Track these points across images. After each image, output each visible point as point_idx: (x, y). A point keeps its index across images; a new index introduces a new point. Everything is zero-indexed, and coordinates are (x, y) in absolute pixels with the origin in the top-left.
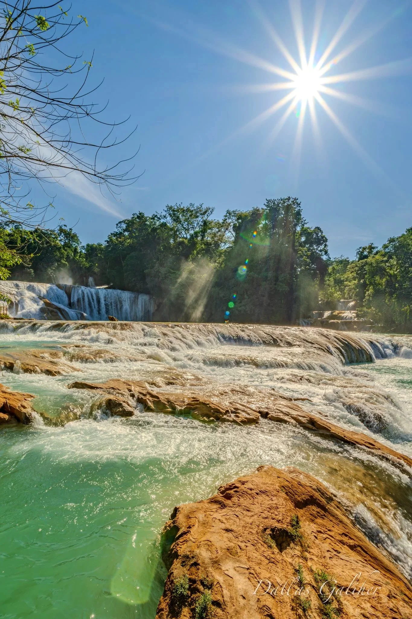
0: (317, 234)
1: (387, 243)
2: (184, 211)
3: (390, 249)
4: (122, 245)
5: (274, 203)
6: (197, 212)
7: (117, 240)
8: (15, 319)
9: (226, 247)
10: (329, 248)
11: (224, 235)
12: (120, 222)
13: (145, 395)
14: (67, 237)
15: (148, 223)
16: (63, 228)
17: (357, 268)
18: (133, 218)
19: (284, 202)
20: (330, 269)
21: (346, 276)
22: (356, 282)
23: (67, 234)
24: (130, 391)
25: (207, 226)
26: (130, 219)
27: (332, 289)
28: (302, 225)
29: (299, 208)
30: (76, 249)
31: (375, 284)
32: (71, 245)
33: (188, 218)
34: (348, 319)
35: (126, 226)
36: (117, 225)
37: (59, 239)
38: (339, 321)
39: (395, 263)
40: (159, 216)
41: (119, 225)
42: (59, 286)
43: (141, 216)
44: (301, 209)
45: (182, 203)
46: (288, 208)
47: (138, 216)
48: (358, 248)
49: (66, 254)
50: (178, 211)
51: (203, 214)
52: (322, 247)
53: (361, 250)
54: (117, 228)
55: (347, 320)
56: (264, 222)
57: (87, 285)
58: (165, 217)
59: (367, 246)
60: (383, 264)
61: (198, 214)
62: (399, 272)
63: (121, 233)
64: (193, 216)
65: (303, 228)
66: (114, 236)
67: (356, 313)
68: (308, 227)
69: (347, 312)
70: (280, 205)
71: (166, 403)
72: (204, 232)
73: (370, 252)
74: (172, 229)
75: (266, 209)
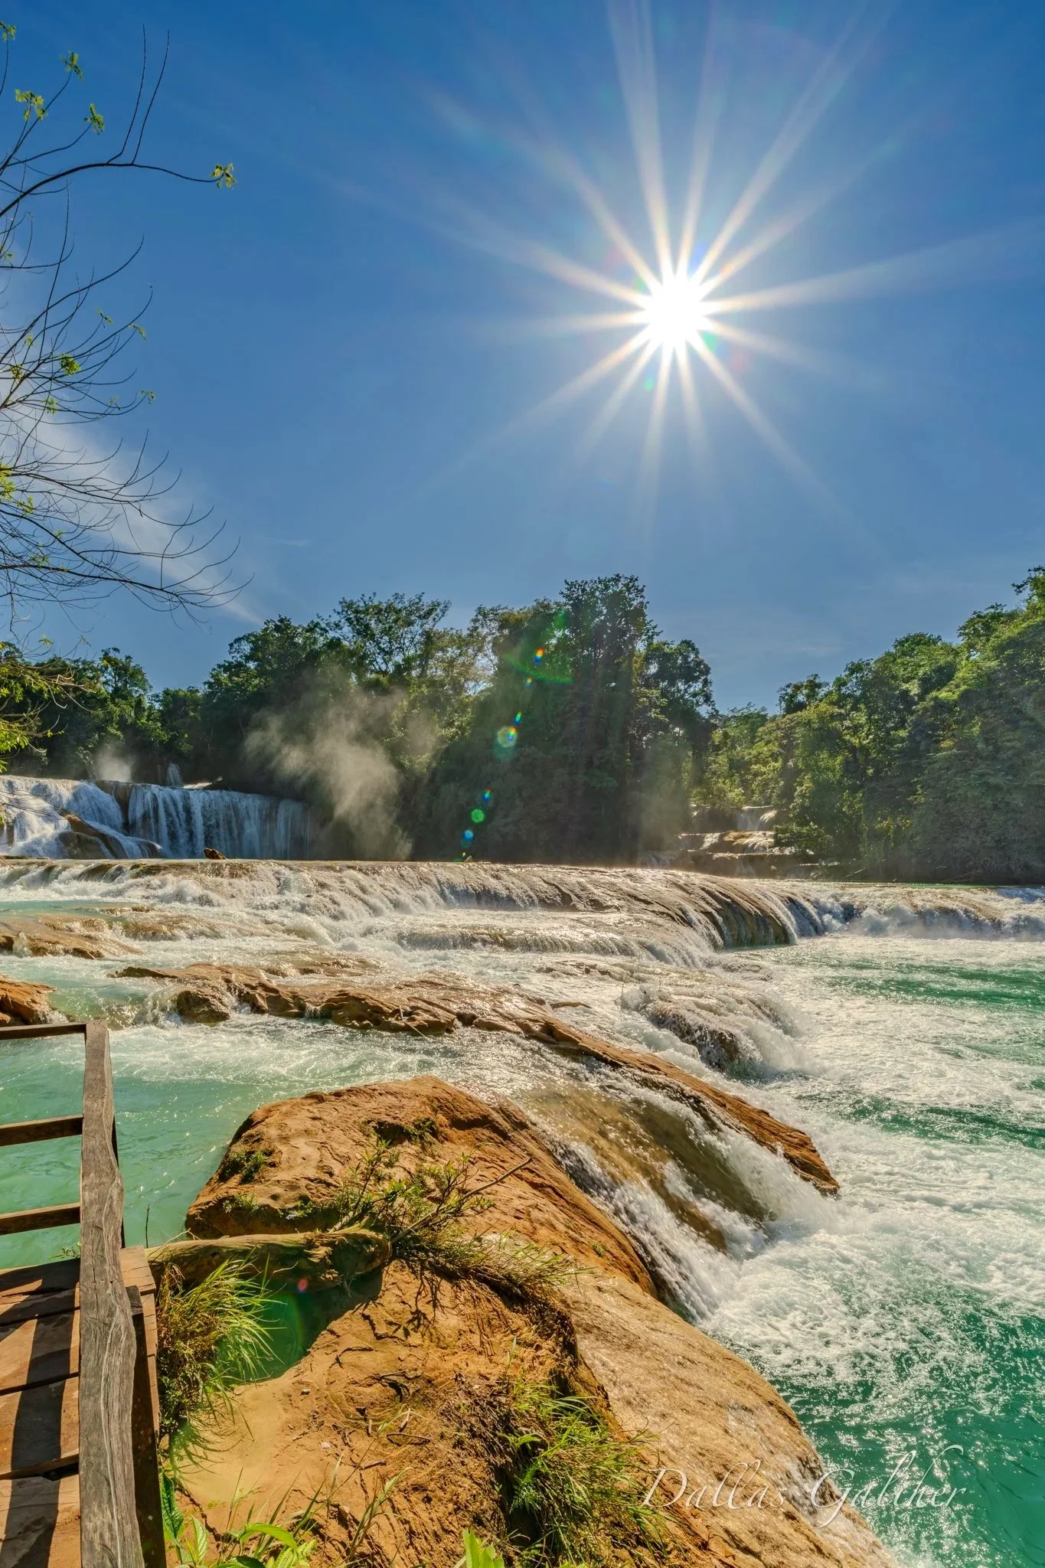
0: (685, 658)
1: (844, 674)
2: (381, 610)
3: (852, 688)
4: (242, 691)
5: (583, 590)
6: (411, 613)
7: (231, 680)
8: (7, 858)
9: (479, 689)
10: (714, 690)
11: (473, 664)
12: (238, 640)
13: (253, 988)
14: (119, 675)
15: (300, 640)
16: (112, 654)
17: (780, 733)
18: (266, 629)
19: (607, 588)
20: (717, 736)
21: (754, 752)
22: (778, 765)
23: (120, 669)
24: (228, 981)
25: (432, 643)
26: (259, 632)
27: (724, 783)
28: (649, 637)
29: (640, 600)
30: (139, 702)
31: (818, 768)
32: (130, 693)
33: (391, 628)
34: (758, 850)
35: (251, 649)
36: (231, 645)
37: (103, 679)
38: (737, 856)
39: (863, 720)
40: (323, 625)
41: (235, 646)
42: (103, 785)
43: (283, 626)
44: (645, 601)
45: (375, 594)
46: (616, 601)
47: (276, 625)
48: (783, 686)
49: (118, 713)
50: (366, 612)
51: (424, 617)
52: (697, 686)
53: (790, 691)
54: (230, 653)
55: (754, 851)
56: (559, 634)
57: (164, 783)
58: (337, 625)
59: (804, 680)
60: (836, 724)
61: (413, 618)
62: (874, 740)
63: (239, 665)
64: (400, 622)
65: (650, 644)
66: (225, 672)
67: (775, 837)
68: (664, 640)
69: (755, 833)
70: (597, 593)
71: (290, 1000)
72: (426, 656)
73: (811, 696)
74: (352, 654)
75: (565, 605)
